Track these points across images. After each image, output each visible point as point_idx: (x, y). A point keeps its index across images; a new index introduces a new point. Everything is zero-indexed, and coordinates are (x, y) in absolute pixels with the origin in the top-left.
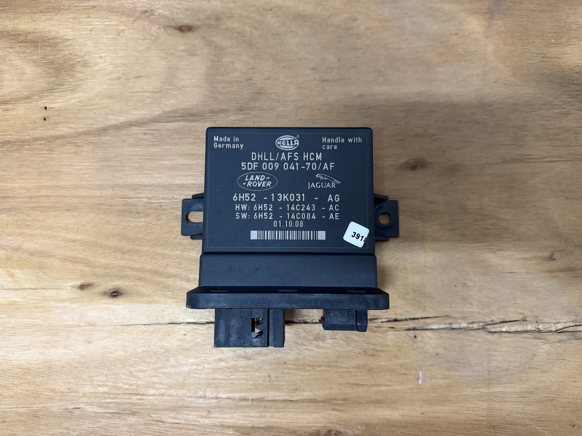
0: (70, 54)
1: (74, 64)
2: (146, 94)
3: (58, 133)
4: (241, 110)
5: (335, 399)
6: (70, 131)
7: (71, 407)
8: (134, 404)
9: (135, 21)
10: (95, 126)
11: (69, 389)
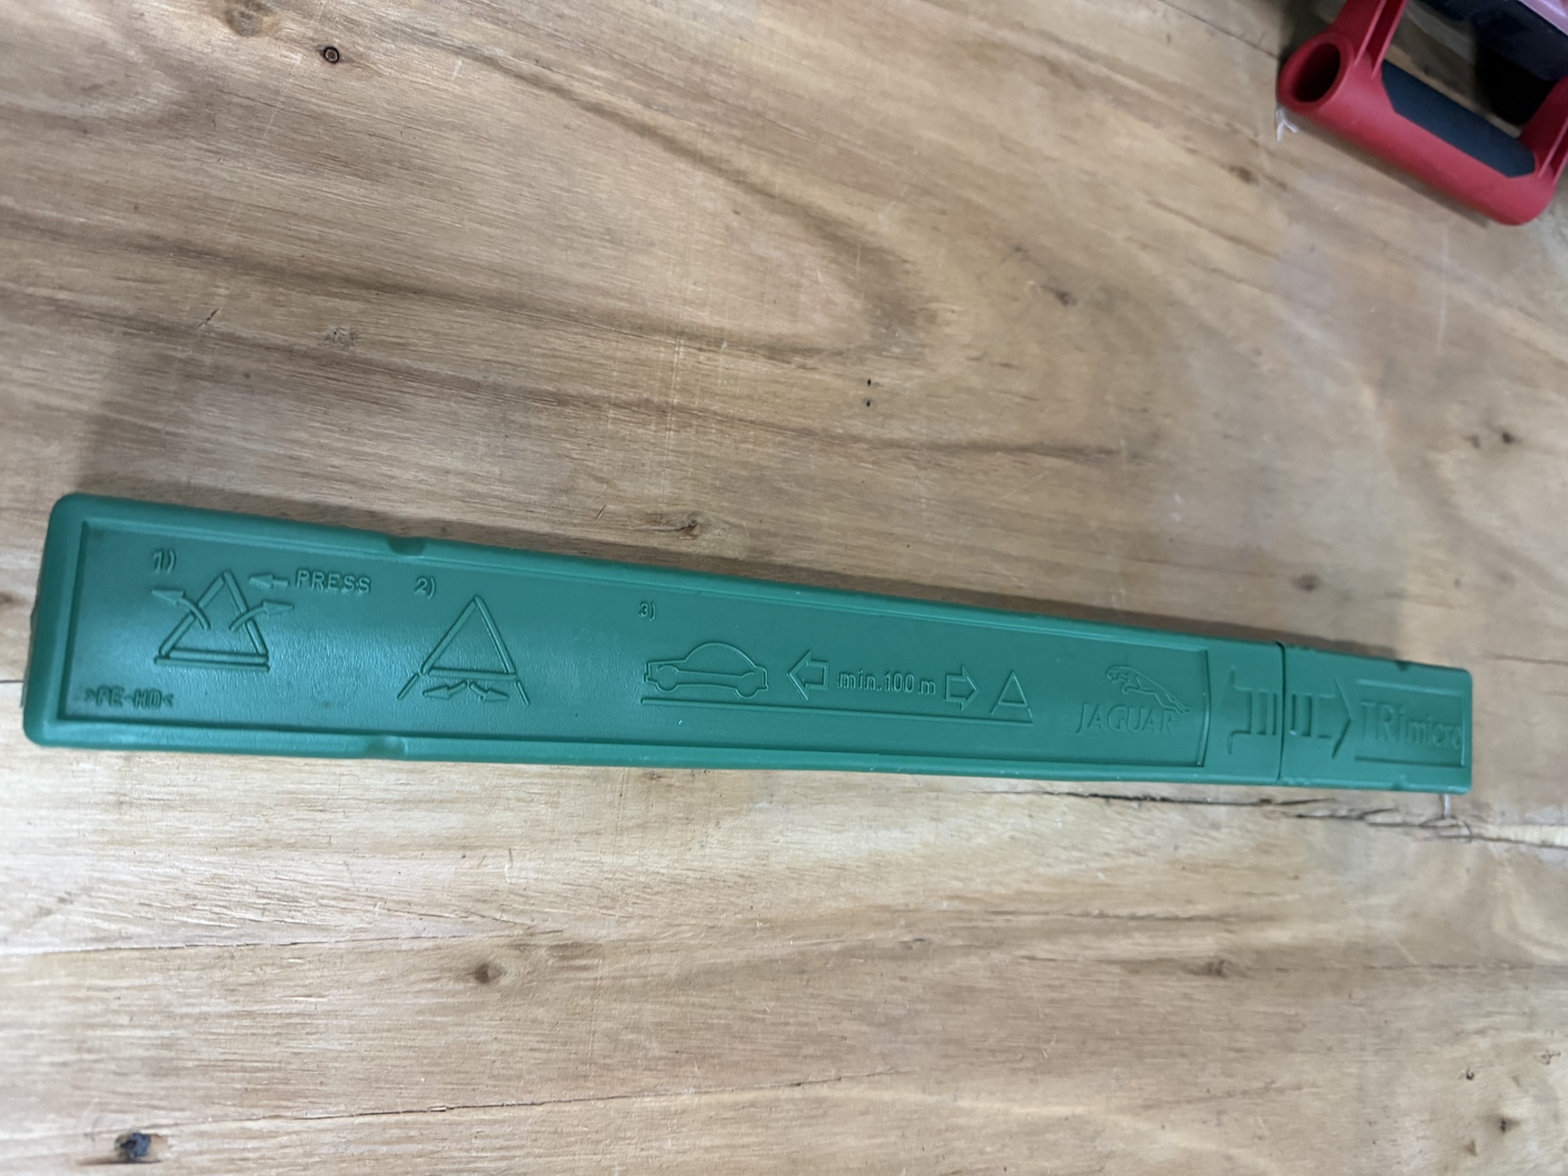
0: (907, 289)
1: (913, 312)
2: (1018, 400)
3: (890, 436)
4: (1135, 456)
5: (1228, 916)
6: (907, 435)
7: (908, 938)
8: (995, 930)
9: (1003, 261)
10: (945, 437)
11: (907, 905)
